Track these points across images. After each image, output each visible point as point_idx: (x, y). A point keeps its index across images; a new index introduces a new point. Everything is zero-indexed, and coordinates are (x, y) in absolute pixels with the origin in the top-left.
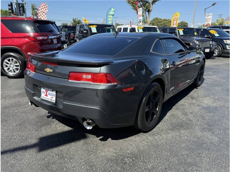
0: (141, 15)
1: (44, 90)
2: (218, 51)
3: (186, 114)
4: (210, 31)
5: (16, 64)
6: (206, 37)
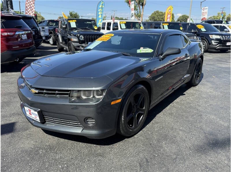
0: (133, 9)
2: (204, 47)
4: (197, 26)
6: (193, 33)
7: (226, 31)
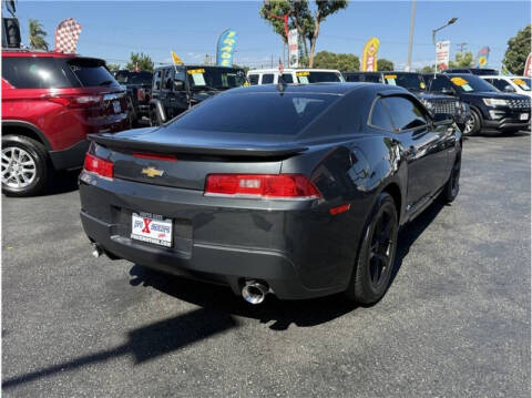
0: (295, 45)
1: (141, 220)
2: (472, 124)
3: (442, 261)
4: (452, 80)
5: (27, 163)
6: (445, 94)
7: (509, 91)
